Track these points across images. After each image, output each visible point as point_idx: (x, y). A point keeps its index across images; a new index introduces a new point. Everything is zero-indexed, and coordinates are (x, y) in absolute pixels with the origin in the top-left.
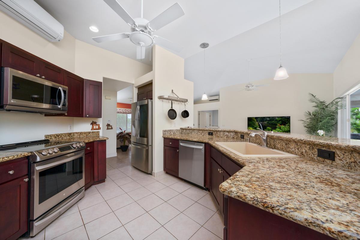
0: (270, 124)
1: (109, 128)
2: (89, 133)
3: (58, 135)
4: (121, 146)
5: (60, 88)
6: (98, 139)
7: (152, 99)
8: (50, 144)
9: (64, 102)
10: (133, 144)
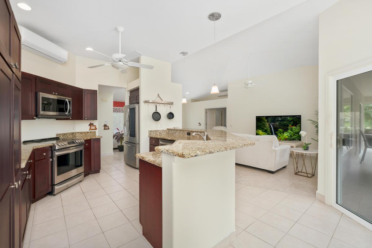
0: (281, 125)
1: (106, 128)
2: (88, 133)
3: (64, 134)
4: (118, 146)
5: (67, 100)
6: (94, 138)
7: (138, 103)
8: (59, 140)
9: (70, 110)
10: (125, 143)
